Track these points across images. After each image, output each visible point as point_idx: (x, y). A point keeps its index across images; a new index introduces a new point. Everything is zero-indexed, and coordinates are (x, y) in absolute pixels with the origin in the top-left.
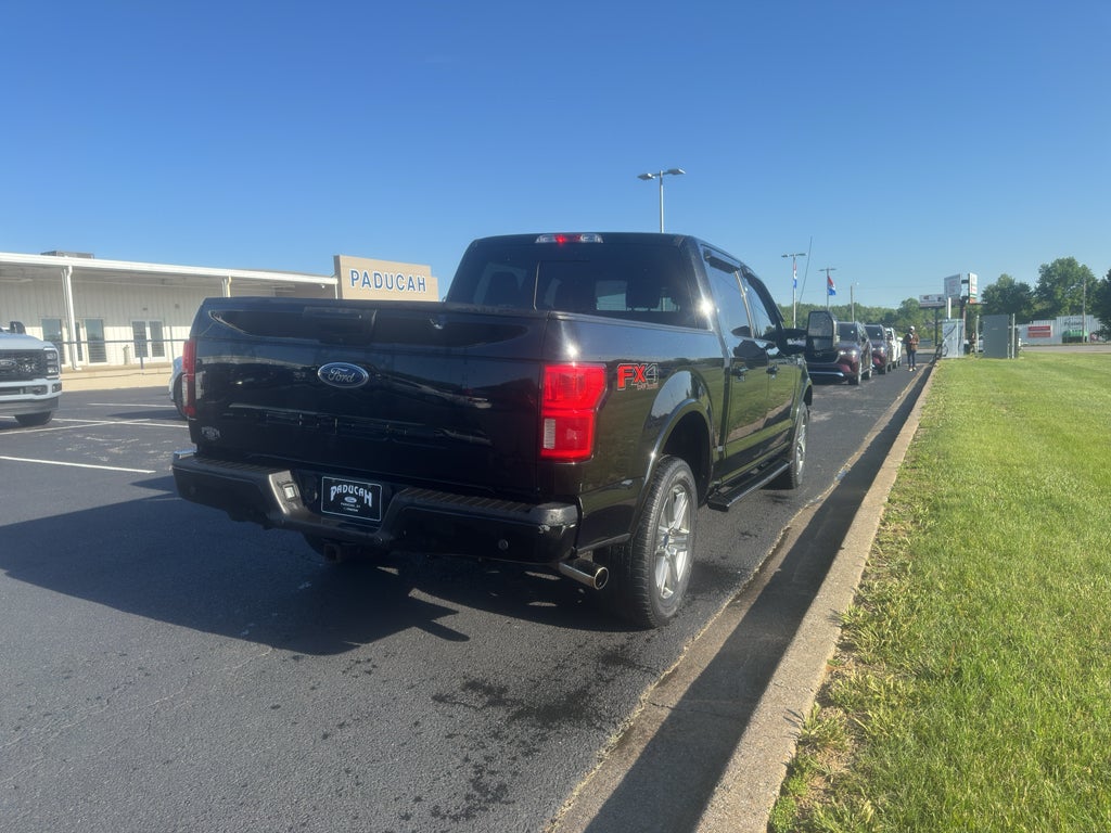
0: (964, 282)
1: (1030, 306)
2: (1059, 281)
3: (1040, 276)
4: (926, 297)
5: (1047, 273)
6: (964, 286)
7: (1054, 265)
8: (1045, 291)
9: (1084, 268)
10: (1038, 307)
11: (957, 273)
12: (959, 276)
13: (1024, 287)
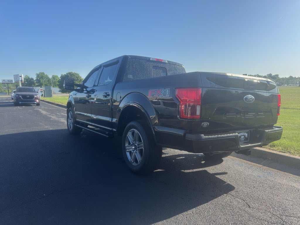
0: (20, 76)
1: (34, 84)
2: (41, 78)
3: (36, 76)
4: (4, 80)
5: (38, 76)
6: (20, 78)
7: (39, 74)
8: (38, 81)
9: (47, 75)
10: (36, 84)
11: (18, 74)
12: (18, 75)
13: (32, 79)
